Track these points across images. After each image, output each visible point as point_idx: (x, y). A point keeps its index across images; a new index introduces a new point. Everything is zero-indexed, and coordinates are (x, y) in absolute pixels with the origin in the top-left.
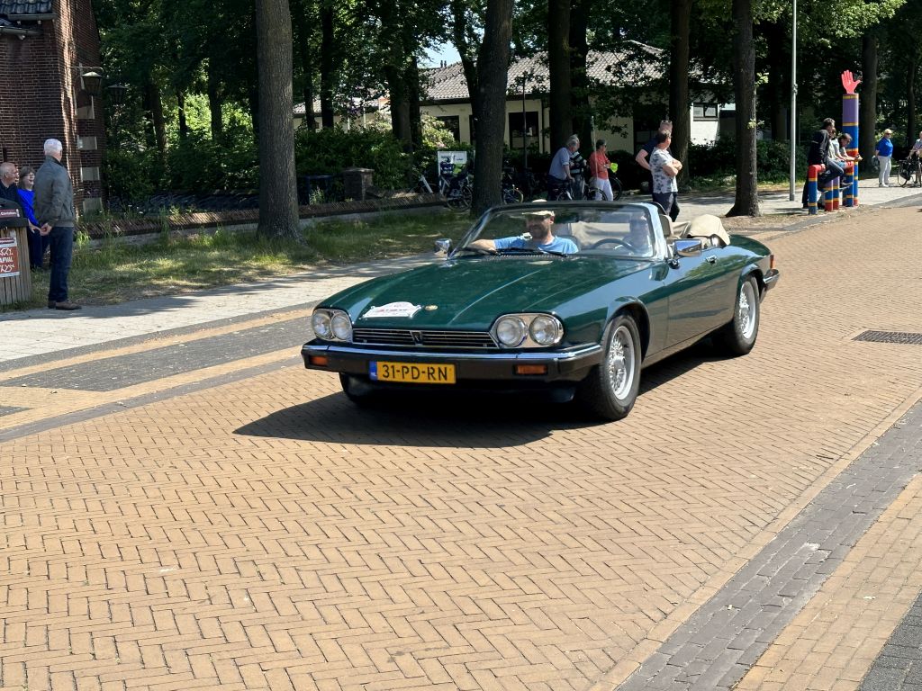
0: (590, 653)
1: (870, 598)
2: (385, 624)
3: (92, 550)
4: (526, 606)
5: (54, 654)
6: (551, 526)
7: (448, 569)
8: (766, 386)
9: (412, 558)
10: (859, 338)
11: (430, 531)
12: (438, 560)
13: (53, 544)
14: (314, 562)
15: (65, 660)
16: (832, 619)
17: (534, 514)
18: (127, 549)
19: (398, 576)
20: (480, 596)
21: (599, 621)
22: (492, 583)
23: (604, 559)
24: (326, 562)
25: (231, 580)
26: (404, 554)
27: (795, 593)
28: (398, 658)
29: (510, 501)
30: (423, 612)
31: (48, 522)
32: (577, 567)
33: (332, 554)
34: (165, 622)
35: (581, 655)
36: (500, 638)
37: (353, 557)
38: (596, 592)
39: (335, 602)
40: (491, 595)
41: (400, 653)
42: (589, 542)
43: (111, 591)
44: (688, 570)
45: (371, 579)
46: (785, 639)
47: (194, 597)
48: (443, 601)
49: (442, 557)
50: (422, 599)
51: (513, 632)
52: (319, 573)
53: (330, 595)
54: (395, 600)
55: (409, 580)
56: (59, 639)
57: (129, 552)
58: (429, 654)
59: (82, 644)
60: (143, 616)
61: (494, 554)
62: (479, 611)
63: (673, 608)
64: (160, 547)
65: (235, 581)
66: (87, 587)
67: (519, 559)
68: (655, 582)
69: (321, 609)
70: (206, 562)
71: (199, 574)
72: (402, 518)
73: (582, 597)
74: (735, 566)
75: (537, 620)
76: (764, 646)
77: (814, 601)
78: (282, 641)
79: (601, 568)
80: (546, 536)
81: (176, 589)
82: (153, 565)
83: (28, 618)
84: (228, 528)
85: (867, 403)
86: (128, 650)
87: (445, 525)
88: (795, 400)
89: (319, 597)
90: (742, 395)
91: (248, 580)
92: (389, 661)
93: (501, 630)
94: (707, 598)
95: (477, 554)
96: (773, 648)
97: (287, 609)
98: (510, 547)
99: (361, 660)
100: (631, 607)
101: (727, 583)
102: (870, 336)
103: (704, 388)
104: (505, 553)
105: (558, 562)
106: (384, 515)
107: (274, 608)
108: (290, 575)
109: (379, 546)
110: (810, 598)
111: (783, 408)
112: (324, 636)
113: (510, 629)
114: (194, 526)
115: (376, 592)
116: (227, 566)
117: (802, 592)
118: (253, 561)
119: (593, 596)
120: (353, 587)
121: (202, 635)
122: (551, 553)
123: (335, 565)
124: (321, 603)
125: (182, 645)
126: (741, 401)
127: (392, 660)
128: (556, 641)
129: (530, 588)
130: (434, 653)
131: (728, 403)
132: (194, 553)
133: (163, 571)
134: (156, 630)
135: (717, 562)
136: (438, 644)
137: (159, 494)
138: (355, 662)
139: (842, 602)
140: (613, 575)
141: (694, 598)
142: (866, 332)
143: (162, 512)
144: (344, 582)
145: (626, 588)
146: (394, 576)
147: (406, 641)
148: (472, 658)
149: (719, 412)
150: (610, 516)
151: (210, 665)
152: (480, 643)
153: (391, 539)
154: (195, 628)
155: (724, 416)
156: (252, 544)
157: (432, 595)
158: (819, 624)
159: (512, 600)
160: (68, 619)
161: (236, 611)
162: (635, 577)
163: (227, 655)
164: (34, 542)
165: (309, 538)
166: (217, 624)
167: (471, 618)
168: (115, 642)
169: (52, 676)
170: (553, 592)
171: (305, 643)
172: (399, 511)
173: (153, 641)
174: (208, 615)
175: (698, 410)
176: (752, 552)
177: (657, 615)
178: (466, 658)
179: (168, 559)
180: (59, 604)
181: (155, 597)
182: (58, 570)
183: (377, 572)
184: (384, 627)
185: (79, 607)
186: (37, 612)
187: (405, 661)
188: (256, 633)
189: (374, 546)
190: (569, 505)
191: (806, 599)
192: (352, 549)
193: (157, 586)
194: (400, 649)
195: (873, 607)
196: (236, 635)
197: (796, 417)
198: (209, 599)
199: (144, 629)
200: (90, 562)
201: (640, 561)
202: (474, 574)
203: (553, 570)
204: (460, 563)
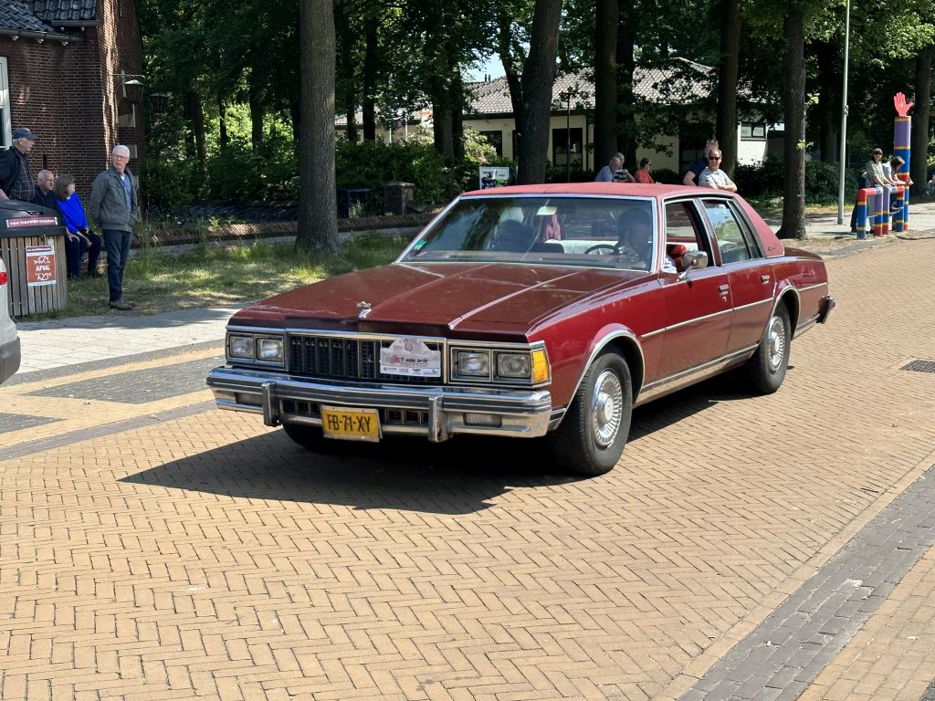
0: (624, 687)
1: (914, 638)
2: (415, 651)
3: (121, 566)
4: (559, 637)
5: (79, 672)
6: (586, 555)
7: (481, 596)
8: (809, 415)
9: (444, 583)
10: (906, 368)
11: (463, 556)
12: (471, 586)
13: (82, 559)
14: (345, 585)
15: (91, 678)
16: (873, 658)
17: (569, 541)
18: (156, 566)
19: (428, 601)
20: (512, 625)
21: (633, 654)
22: (525, 611)
23: (640, 589)
24: (357, 585)
25: (260, 601)
26: (435, 579)
27: (836, 631)
28: (427, 687)
29: (545, 527)
30: (454, 640)
31: (77, 536)
32: (612, 597)
33: (363, 577)
34: (192, 641)
35: (614, 690)
36: (534, 669)
37: (383, 580)
38: (631, 624)
39: (365, 626)
40: (524, 625)
41: (429, 682)
42: (625, 573)
43: (139, 609)
44: (725, 604)
45: (402, 604)
46: (824, 679)
47: (222, 617)
48: (474, 629)
49: (475, 583)
50: (453, 626)
51: (545, 662)
52: (349, 596)
53: (360, 619)
54: (425, 627)
55: (441, 606)
56: (85, 657)
57: (158, 570)
58: (459, 683)
59: (108, 663)
60: (170, 636)
61: (528, 581)
62: (512, 640)
63: (709, 642)
64: (190, 565)
65: (263, 602)
66: (114, 605)
67: (552, 587)
68: (691, 616)
69: (351, 634)
70: (236, 583)
71: (228, 593)
72: (435, 541)
73: (617, 628)
74: (775, 601)
75: (570, 651)
76: (804, 686)
77: (856, 640)
78: (310, 665)
79: (637, 599)
80: (581, 565)
81: (205, 608)
82: (182, 583)
83: (54, 634)
84: (260, 548)
85: (914, 435)
86: (154, 670)
87: (479, 550)
88: (840, 430)
89: (349, 620)
90: (785, 423)
91: (278, 601)
92: (417, 690)
93: (533, 661)
94: (745, 633)
95: (510, 581)
96: (813, 687)
97: (315, 632)
98: (545, 575)
99: (390, 687)
100: (666, 640)
101: (767, 619)
102: (917, 366)
103: (747, 416)
104: (539, 580)
105: (593, 591)
106: (416, 538)
107: (302, 631)
108: (319, 598)
109: (411, 570)
110: (853, 637)
111: (826, 438)
112: (353, 661)
113: (542, 659)
114: (224, 544)
115: (407, 617)
116: (257, 587)
117: (843, 630)
118: (283, 582)
119: (629, 628)
120: (383, 611)
121: (229, 656)
122: (586, 582)
123: (366, 589)
124: (351, 627)
125: (208, 667)
126: (783, 429)
127: (421, 688)
128: (589, 673)
129: (564, 618)
130: (464, 683)
131: (772, 432)
132: (224, 572)
133: (192, 589)
134: (183, 650)
135: (757, 596)
136: (469, 674)
137: (190, 510)
138: (384, 689)
139: (884, 641)
140: (650, 608)
141: (732, 633)
142: (915, 362)
143: (193, 529)
144: (373, 605)
145: (662, 621)
146: (425, 602)
147: (437, 669)
148: (504, 688)
149: (761, 441)
150: (646, 545)
151: (236, 688)
152: (512, 674)
153: (422, 562)
154: (222, 649)
155: (767, 445)
156: (282, 564)
157: (463, 622)
158: (861, 664)
159: (545, 629)
160: (96, 636)
161: (264, 633)
162: (672, 610)
163: (253, 678)
164: (63, 556)
165: (340, 559)
166: (244, 646)
167: (503, 647)
168: (142, 661)
169: (77, 695)
170: (588, 623)
171: (333, 667)
172: (431, 534)
173: (179, 662)
174: (236, 636)
175: (739, 438)
176: (793, 587)
177: (694, 650)
178: (497, 689)
179: (198, 577)
180: (85, 620)
181: (181, 616)
182: (85, 587)
183: (408, 597)
184: (414, 654)
185: (106, 625)
186: (64, 628)
187: (435, 690)
188: (284, 656)
189: (406, 570)
190: (605, 534)
191: (847, 637)
192: (383, 572)
193: (185, 606)
194: (429, 678)
195: (916, 647)
196: (264, 658)
197: (841, 448)
198: (238, 620)
199: (172, 648)
200: (118, 579)
201: (677, 593)
202: (508, 602)
203: (587, 599)
204: (493, 590)
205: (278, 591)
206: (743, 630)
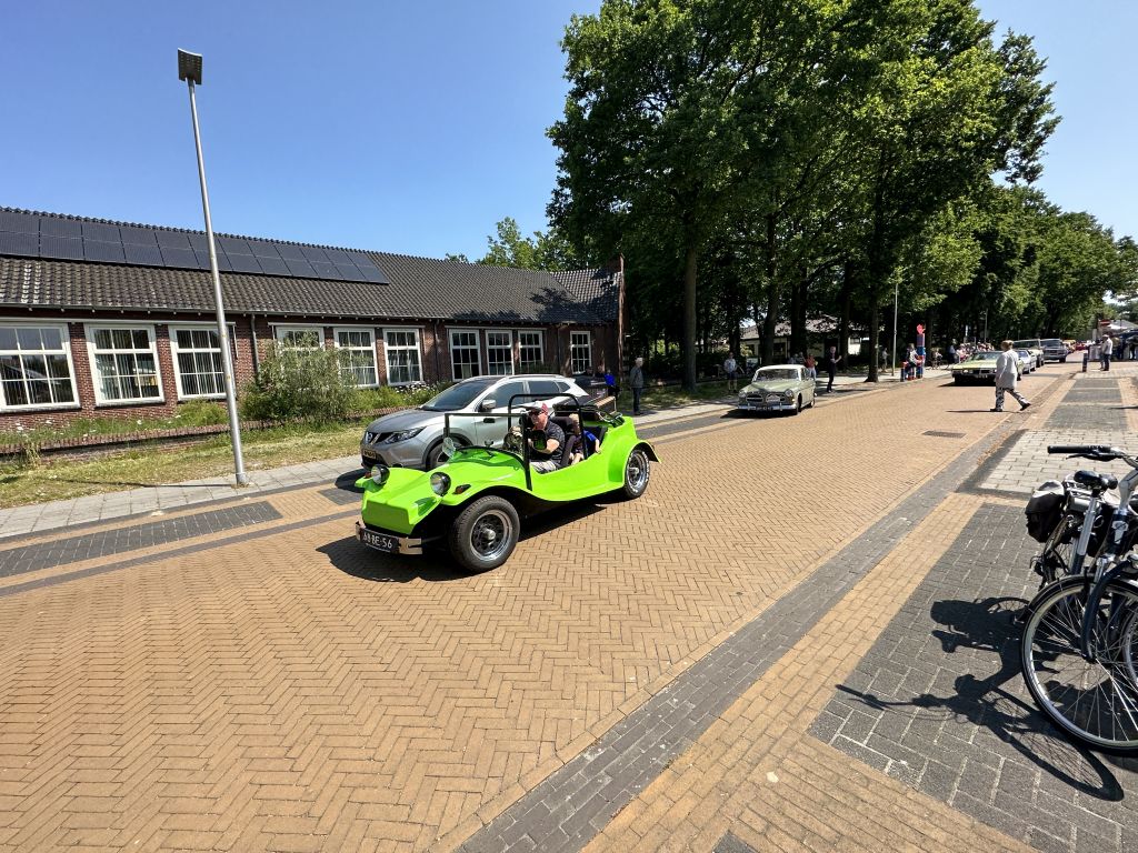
205: (682, 509)
206: (856, 535)
